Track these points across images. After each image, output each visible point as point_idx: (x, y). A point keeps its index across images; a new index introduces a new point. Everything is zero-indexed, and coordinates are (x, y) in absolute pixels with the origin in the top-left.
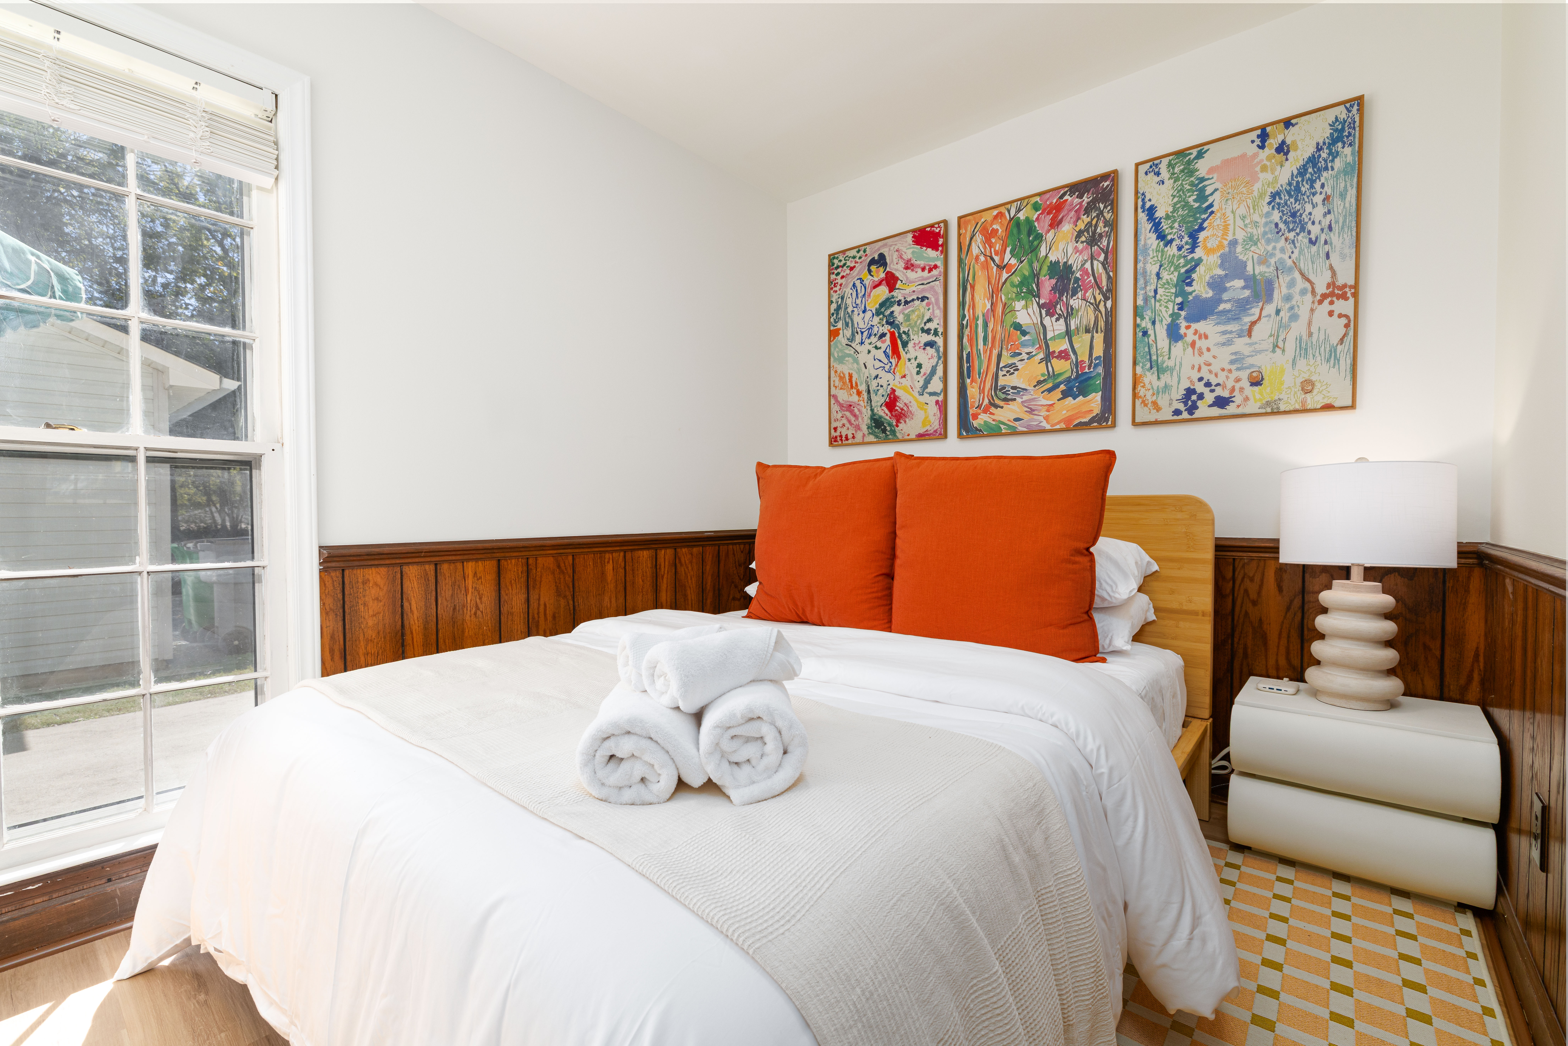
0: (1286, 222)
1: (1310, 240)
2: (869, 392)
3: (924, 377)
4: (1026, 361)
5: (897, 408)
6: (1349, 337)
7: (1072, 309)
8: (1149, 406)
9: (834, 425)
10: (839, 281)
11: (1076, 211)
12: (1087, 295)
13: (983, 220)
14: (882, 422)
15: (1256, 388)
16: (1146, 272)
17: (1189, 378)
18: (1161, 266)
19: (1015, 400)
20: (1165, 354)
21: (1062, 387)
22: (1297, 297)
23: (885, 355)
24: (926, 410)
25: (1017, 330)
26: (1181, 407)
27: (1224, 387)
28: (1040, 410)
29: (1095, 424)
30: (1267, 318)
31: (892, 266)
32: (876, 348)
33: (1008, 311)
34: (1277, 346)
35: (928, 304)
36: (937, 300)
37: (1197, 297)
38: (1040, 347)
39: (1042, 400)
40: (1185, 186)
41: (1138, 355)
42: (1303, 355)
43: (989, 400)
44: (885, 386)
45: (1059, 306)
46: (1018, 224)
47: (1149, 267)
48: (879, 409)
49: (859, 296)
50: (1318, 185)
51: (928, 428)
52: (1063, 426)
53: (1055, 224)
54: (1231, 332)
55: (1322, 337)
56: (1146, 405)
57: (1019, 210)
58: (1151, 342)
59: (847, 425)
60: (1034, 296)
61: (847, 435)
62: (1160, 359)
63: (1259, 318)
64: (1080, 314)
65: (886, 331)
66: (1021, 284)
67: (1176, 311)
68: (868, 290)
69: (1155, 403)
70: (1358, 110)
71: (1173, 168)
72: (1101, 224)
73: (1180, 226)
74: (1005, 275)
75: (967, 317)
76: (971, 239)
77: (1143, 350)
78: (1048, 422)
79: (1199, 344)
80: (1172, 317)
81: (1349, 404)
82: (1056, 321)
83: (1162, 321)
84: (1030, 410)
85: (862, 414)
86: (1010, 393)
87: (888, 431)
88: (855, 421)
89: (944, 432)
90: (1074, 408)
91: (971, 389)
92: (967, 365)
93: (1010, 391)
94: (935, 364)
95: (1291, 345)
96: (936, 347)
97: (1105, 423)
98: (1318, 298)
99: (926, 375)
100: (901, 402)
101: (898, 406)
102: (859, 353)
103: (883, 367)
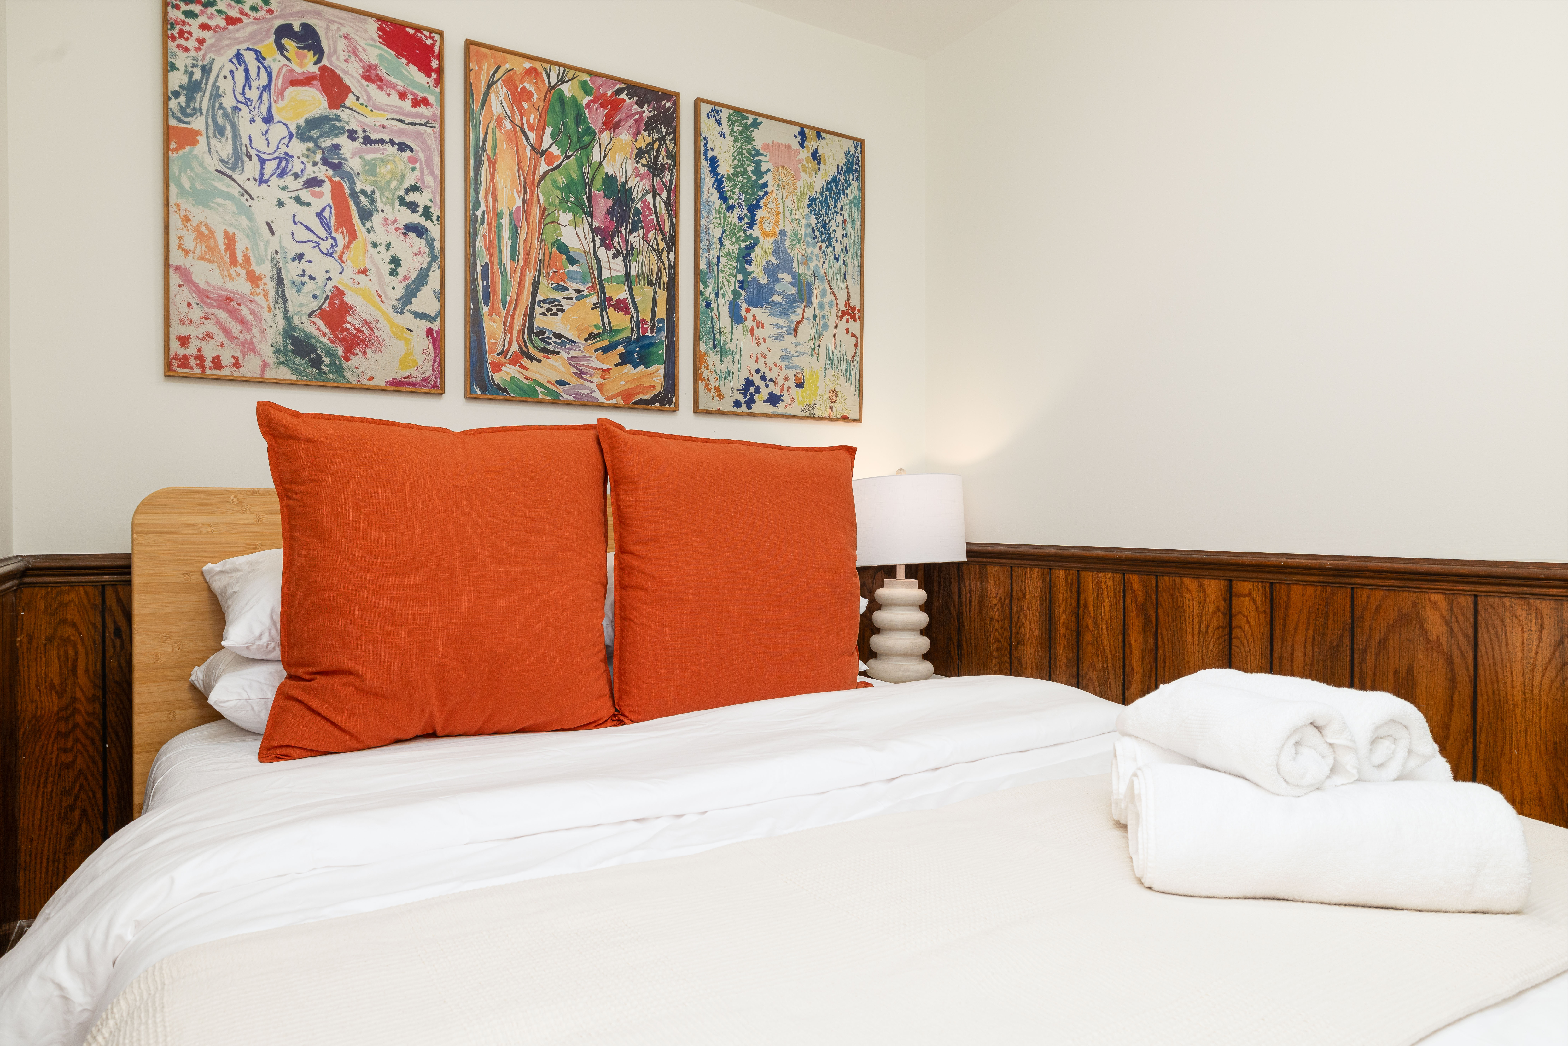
0: (819, 230)
1: (835, 255)
2: (280, 282)
3: (405, 283)
4: (574, 300)
5: (348, 326)
6: (857, 356)
7: (632, 248)
8: (712, 392)
9: (177, 330)
10: (198, 33)
11: (636, 121)
12: (649, 236)
13: (508, 66)
14: (312, 345)
15: (799, 390)
16: (709, 233)
17: (748, 367)
18: (723, 232)
19: (558, 353)
20: (727, 334)
21: (620, 348)
22: (827, 308)
23: (321, 221)
24: (407, 341)
25: (562, 253)
26: (741, 398)
27: (776, 384)
28: (592, 375)
29: (657, 405)
30: (808, 321)
31: (334, 59)
32: (298, 200)
33: (548, 220)
34: (814, 351)
35: (412, 160)
36: (429, 160)
37: (755, 280)
38: (593, 287)
39: (596, 361)
40: (745, 152)
41: (701, 329)
42: (830, 364)
43: (520, 345)
44: (320, 279)
45: (616, 238)
46: (561, 99)
47: (712, 227)
48: (305, 319)
49: (255, 84)
50: (839, 206)
51: (411, 371)
52: (617, 401)
53: (611, 125)
54: (782, 327)
55: (842, 352)
56: (709, 390)
57: (562, 81)
58: (714, 317)
59: (220, 336)
60: (585, 213)
61: (218, 357)
62: (723, 339)
63: (802, 320)
64: (641, 258)
65: (321, 176)
66: (568, 188)
67: (738, 289)
68: (278, 83)
69: (717, 389)
70: (861, 151)
71: (733, 125)
72: (663, 153)
73: (740, 194)
74: (543, 167)
75: (483, 208)
76: (489, 86)
77: (705, 324)
78: (602, 393)
79: (757, 331)
80: (734, 294)
81: (857, 417)
82: (613, 258)
83: (724, 296)
84: (578, 372)
85: (260, 321)
86: (551, 341)
87: (325, 366)
88: (241, 332)
89: (439, 384)
90: (634, 380)
91: (491, 323)
92: (483, 283)
93: (551, 339)
94: (424, 266)
95: (823, 353)
96: (427, 237)
97: (667, 406)
98: (840, 313)
99: (407, 280)
100: (357, 317)
101: (349, 323)
102: (252, 199)
103: (315, 242)
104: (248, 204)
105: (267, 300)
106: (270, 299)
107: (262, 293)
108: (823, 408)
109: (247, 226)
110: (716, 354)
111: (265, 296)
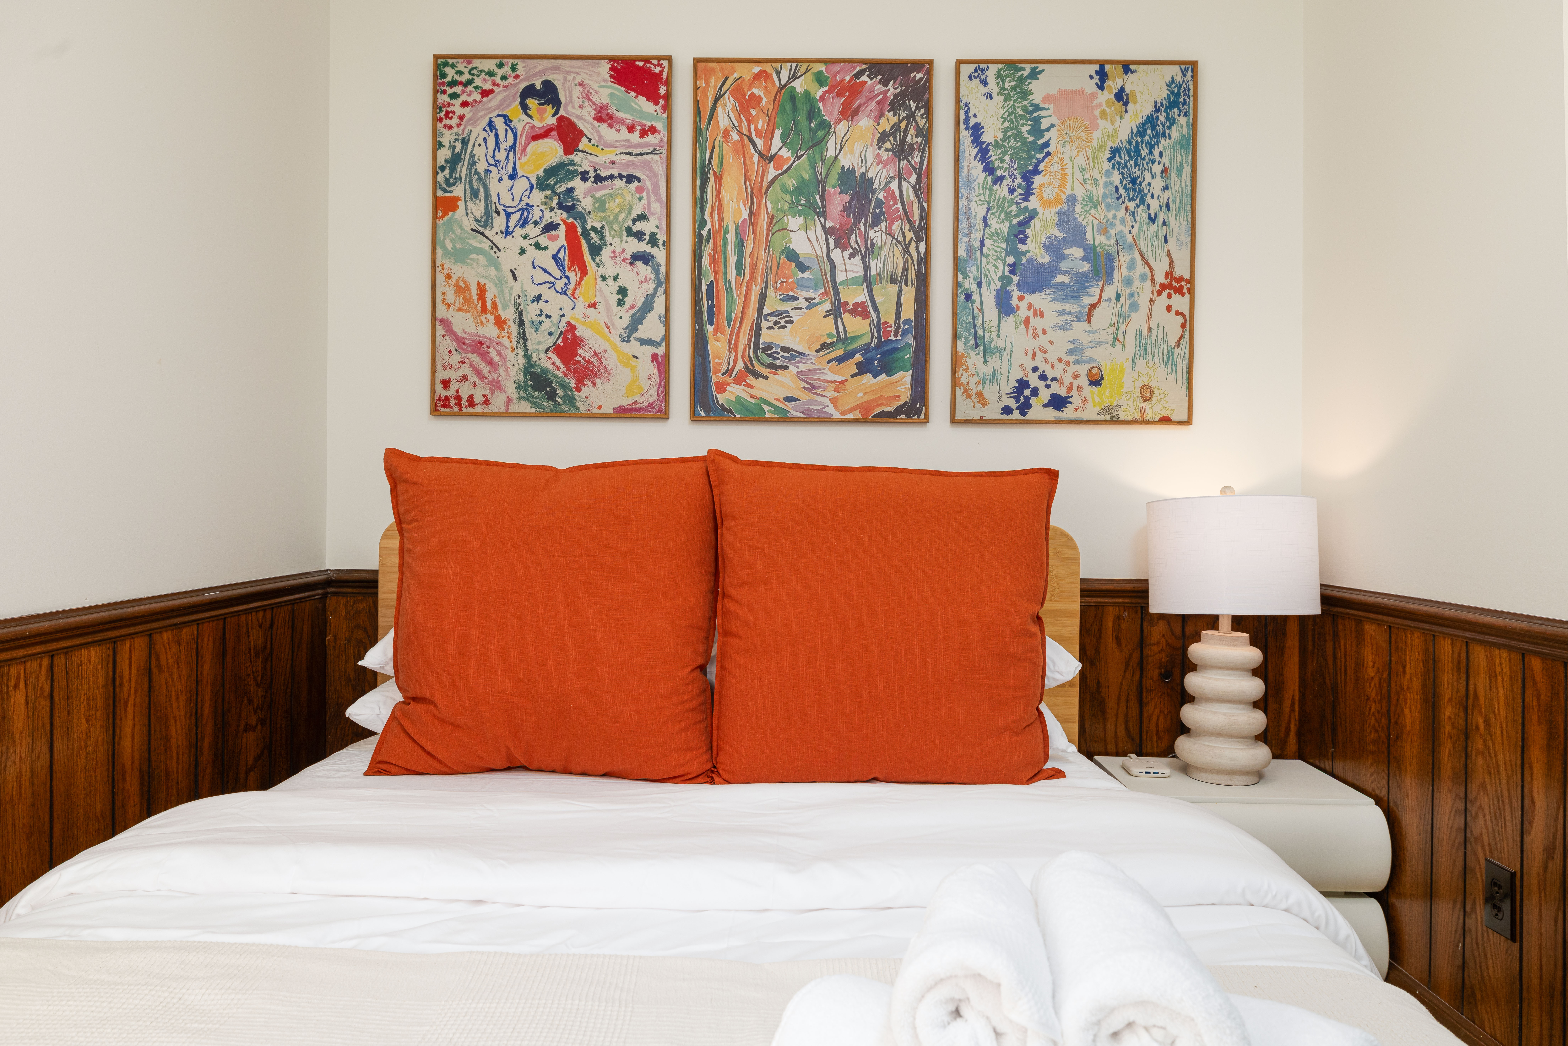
0: (1125, 188)
1: (1150, 215)
2: (521, 323)
3: (632, 312)
4: (804, 310)
5: (579, 358)
6: (1185, 339)
7: (873, 244)
8: (973, 398)
9: (442, 375)
10: (459, 110)
11: (878, 102)
12: (894, 228)
13: (736, 75)
14: (548, 379)
15: (1095, 389)
16: (970, 213)
17: (1022, 366)
18: (988, 209)
19: (786, 368)
20: (993, 329)
21: (858, 357)
22: (1137, 283)
23: (557, 262)
24: (633, 368)
25: (792, 261)
26: (1012, 403)
27: (1061, 383)
28: (824, 389)
29: (903, 417)
30: (1107, 303)
31: (570, 108)
32: (537, 246)
33: (776, 228)
34: (1117, 339)
35: (640, 190)
36: (656, 186)
37: (1031, 260)
38: (826, 293)
39: (829, 373)
40: (1018, 110)
41: (959, 326)
42: (1142, 353)
43: (745, 363)
44: (555, 317)
45: (853, 236)
46: (793, 97)
47: (973, 207)
48: (542, 355)
49: (503, 146)
50: (1156, 152)
51: (637, 398)
52: (857, 415)
53: (849, 113)
54: (1069, 313)
55: (1161, 336)
56: (969, 396)
57: (794, 77)
58: (976, 311)
59: (473, 378)
60: (817, 214)
61: (471, 396)
62: (987, 335)
63: (1099, 301)
64: (883, 253)
65: (557, 220)
66: (798, 191)
67: (1007, 274)
68: (522, 140)
69: (980, 395)
70: (1192, 76)
71: (1003, 81)
72: (912, 131)
73: (1011, 161)
74: (772, 172)
75: (709, 226)
76: (716, 100)
77: (965, 319)
78: (836, 408)
79: (1033, 322)
80: (1002, 281)
81: (1185, 418)
82: (850, 258)
83: (989, 284)
84: (809, 386)
85: (505, 361)
86: (778, 356)
87: (559, 398)
88: (490, 372)
89: (663, 408)
90: (873, 391)
91: (715, 343)
92: (708, 303)
93: (778, 353)
94: (650, 292)
95: (1130, 340)
96: (653, 263)
97: (915, 417)
98: (1157, 287)
99: (634, 308)
100: (587, 349)
101: (580, 356)
102: (500, 250)
103: (551, 283)
104: (495, 256)
105: (511, 341)
106: (513, 340)
107: (507, 335)
108: (1132, 409)
109: (495, 275)
110: (978, 354)
111: (509, 337)
